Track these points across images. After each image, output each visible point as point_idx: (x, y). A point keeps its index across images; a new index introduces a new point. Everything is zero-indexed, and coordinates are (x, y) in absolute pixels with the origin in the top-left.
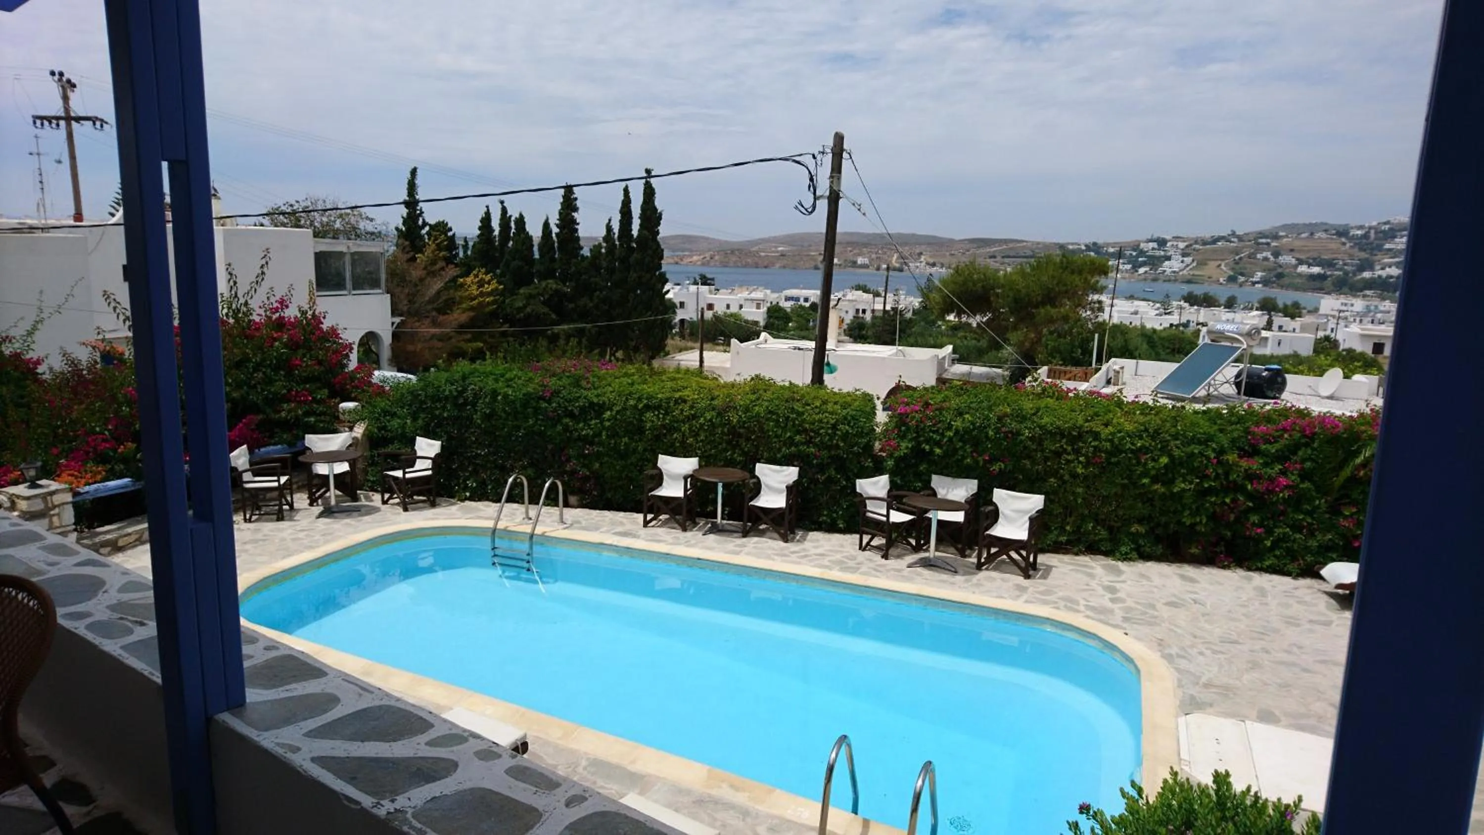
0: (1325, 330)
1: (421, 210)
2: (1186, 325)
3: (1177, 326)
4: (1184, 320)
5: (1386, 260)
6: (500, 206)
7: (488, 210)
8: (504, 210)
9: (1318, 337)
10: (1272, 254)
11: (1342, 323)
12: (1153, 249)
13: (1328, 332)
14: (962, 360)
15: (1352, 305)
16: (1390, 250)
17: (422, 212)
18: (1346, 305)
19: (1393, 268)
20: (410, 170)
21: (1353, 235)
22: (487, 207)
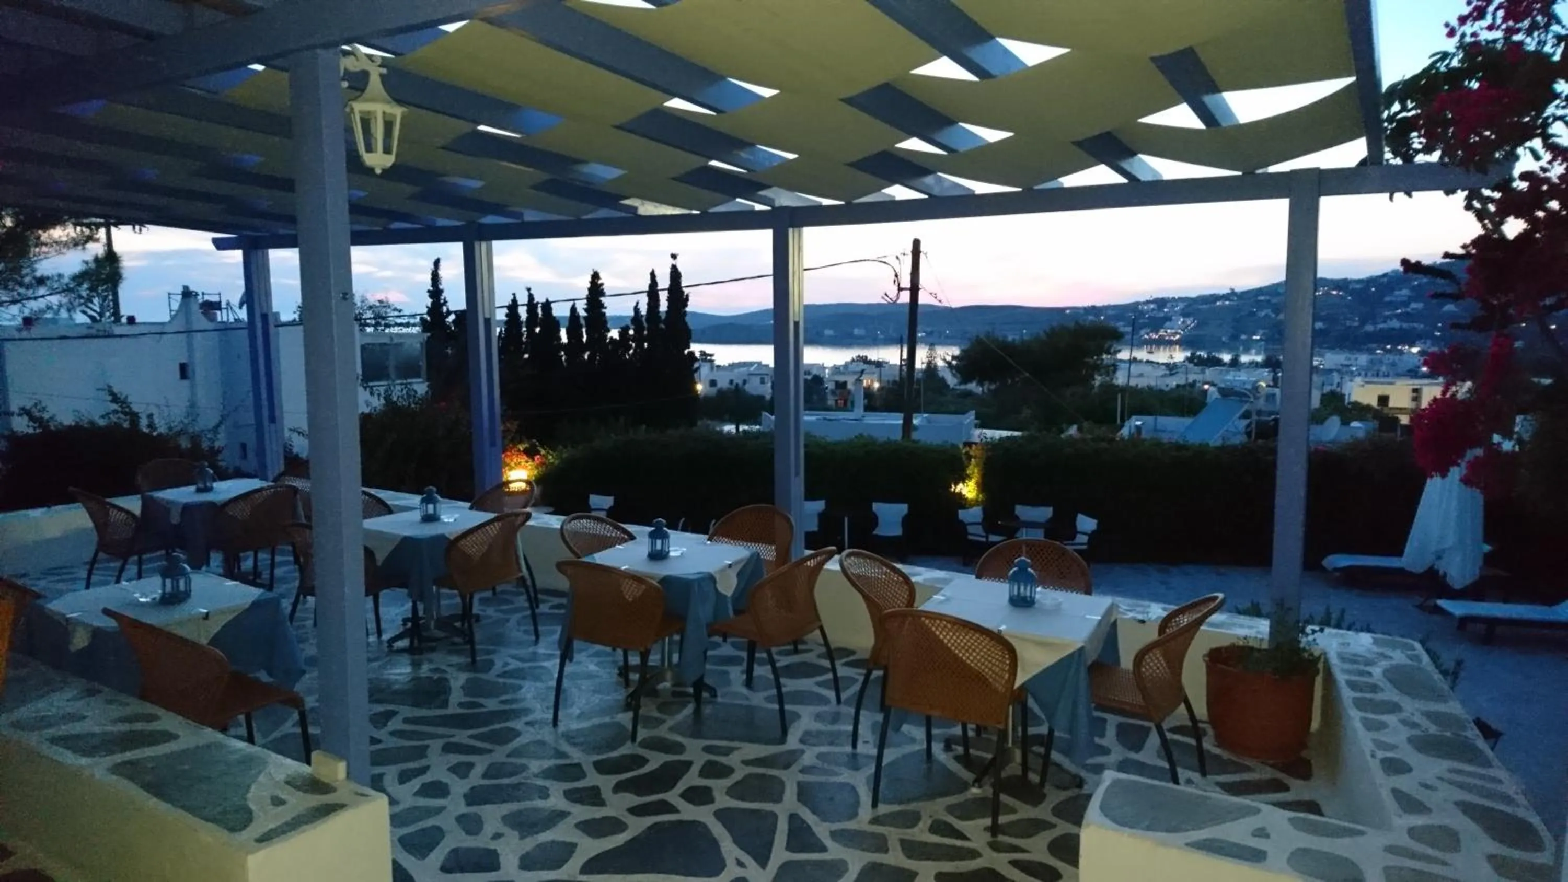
0: (1332, 385)
1: (445, 299)
2: (1193, 385)
3: (1184, 386)
4: (1190, 381)
5: (1387, 313)
6: (527, 293)
7: (515, 297)
8: (531, 297)
9: (1325, 392)
10: (1272, 311)
11: (1347, 378)
12: (1153, 310)
13: (1334, 387)
14: (983, 426)
15: (1356, 359)
16: (1391, 303)
17: (446, 302)
18: (1349, 359)
19: (1395, 320)
20: (433, 261)
21: (1353, 289)
22: (514, 294)
